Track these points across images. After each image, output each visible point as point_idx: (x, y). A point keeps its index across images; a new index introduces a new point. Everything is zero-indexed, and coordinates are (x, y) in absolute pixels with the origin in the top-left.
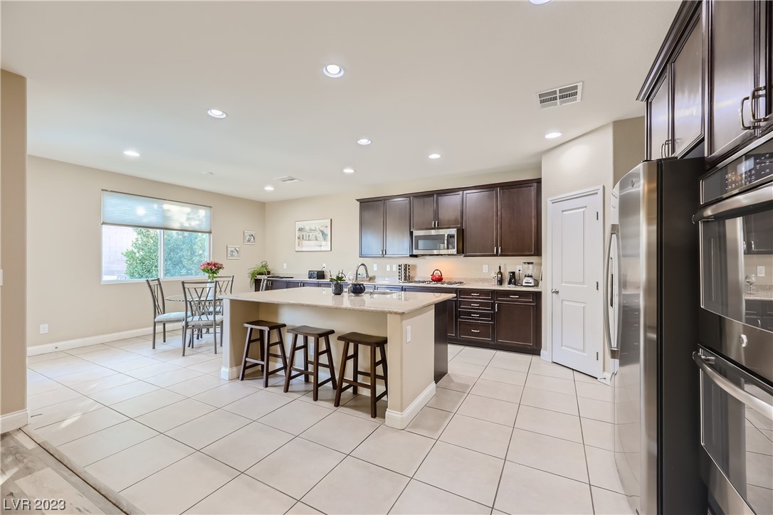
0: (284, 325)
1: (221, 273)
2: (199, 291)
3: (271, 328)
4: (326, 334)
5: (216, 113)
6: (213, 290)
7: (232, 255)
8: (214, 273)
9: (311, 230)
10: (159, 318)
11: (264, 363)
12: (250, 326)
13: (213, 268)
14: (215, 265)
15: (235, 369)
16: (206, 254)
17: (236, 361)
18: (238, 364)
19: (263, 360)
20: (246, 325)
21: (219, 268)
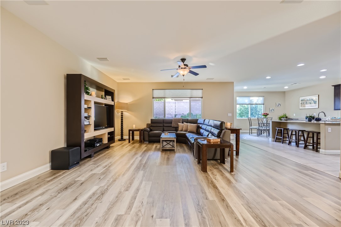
0: (289, 129)
1: (268, 116)
2: (262, 120)
3: (284, 129)
4: (303, 131)
5: (268, 78)
6: (266, 120)
7: (271, 111)
8: (266, 116)
9: (307, 100)
10: (251, 127)
11: (282, 138)
12: (277, 128)
13: (266, 115)
14: (266, 114)
15: (273, 139)
16: (263, 111)
17: (274, 137)
18: (274, 138)
19: (281, 137)
20: (276, 128)
21: (267, 115)
